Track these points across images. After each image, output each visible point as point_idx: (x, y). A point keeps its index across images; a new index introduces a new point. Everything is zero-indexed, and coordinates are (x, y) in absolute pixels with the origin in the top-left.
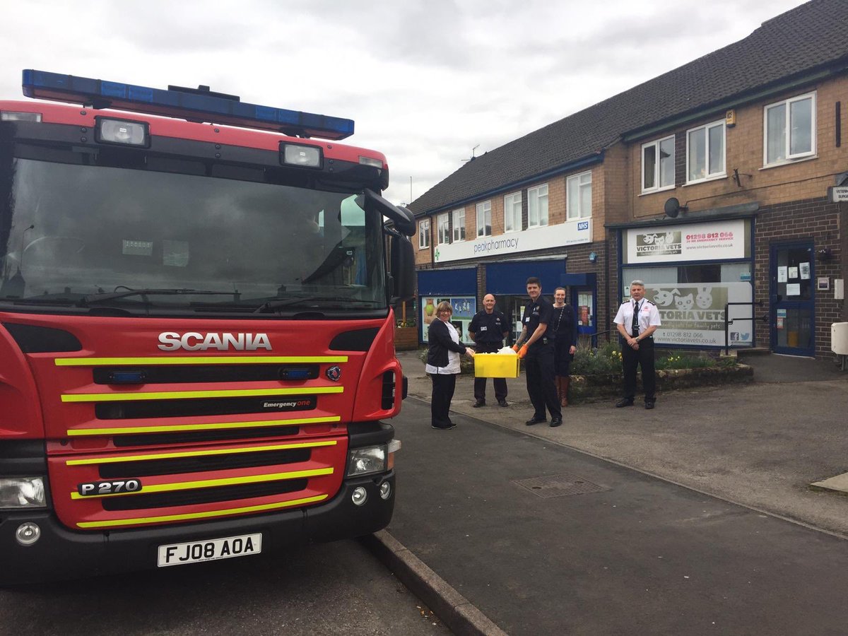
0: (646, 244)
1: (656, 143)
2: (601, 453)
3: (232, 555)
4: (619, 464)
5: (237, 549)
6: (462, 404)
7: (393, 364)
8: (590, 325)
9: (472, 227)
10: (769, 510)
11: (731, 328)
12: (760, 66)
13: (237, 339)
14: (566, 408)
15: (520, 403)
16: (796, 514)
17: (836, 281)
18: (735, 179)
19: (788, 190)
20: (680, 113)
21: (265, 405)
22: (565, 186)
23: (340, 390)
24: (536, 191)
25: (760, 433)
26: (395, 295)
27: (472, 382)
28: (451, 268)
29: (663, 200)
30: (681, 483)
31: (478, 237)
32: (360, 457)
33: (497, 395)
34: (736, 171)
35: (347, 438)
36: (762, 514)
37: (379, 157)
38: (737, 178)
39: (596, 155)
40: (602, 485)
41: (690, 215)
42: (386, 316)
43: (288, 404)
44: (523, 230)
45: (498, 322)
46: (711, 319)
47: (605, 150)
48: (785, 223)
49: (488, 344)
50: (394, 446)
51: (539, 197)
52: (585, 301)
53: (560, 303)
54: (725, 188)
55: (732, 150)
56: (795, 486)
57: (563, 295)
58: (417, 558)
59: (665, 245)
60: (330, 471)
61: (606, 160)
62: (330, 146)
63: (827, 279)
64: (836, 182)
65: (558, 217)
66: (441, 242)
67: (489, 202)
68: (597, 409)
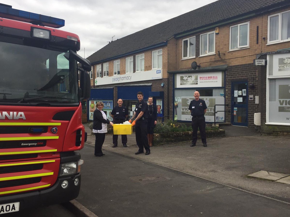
0: (184, 80)
1: (188, 39)
2: (167, 165)
3: (5, 212)
4: (174, 169)
5: (8, 209)
6: (107, 146)
7: (81, 127)
8: (161, 113)
9: (111, 71)
10: (232, 186)
11: (217, 115)
12: (228, 10)
13: (9, 114)
14: (152, 147)
15: (132, 145)
16: (242, 187)
17: (256, 96)
18: (218, 55)
19: (238, 60)
20: (198, 27)
21: (22, 144)
22: (151, 55)
23: (57, 137)
24: (139, 56)
25: (228, 156)
26: (82, 97)
27: (112, 137)
28: (102, 88)
29: (191, 62)
30: (198, 176)
31: (114, 75)
32: (65, 167)
33: (123, 142)
34: (219, 52)
35: (60, 159)
36: (230, 187)
37: (76, 37)
38: (219, 55)
39: (164, 42)
40: (167, 178)
41: (201, 69)
42: (78, 106)
43: (33, 144)
44: (133, 73)
45: (124, 110)
46: (209, 111)
47: (168, 41)
48: (237, 73)
49: (119, 119)
50: (81, 162)
51: (141, 58)
52: (159, 103)
53: (150, 104)
54: (215, 58)
55: (217, 43)
56: (242, 176)
57: (152, 100)
58: (90, 211)
59: (191, 81)
60: (52, 173)
61: (168, 44)
62: (54, 31)
63: (253, 96)
64: (256, 58)
65: (148, 68)
66: (98, 77)
67: (119, 60)
68: (165, 147)
